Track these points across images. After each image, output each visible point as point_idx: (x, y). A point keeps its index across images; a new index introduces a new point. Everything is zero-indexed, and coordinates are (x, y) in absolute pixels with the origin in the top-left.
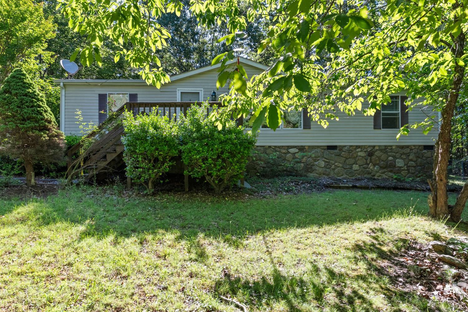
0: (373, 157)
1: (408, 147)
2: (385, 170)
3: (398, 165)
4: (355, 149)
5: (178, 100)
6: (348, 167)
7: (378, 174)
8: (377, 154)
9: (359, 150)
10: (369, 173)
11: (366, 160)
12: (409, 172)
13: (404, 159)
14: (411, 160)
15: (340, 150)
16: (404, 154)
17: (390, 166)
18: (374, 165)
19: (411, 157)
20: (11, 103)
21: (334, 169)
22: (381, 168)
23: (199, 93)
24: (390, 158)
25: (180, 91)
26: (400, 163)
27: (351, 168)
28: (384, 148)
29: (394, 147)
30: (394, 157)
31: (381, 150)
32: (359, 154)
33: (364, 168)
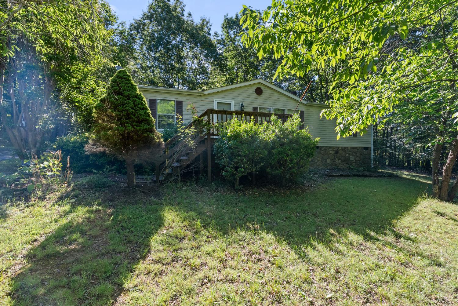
0: (338, 154)
1: (356, 148)
2: (344, 163)
3: (351, 159)
4: (329, 149)
5: (215, 108)
6: (324, 161)
7: (340, 165)
8: (341, 152)
9: (331, 149)
10: (336, 165)
11: (334, 156)
12: (356, 164)
13: (354, 156)
14: (358, 156)
15: (321, 149)
16: (354, 152)
17: (346, 160)
18: (338, 160)
19: (358, 154)
20: (125, 104)
21: (316, 162)
22: (342, 161)
23: (230, 104)
24: (347, 155)
25: (217, 102)
26: (352, 158)
27: (326, 162)
28: (344, 148)
29: (349, 148)
30: (349, 154)
31: (342, 150)
32: (331, 152)
33: (333, 161)
